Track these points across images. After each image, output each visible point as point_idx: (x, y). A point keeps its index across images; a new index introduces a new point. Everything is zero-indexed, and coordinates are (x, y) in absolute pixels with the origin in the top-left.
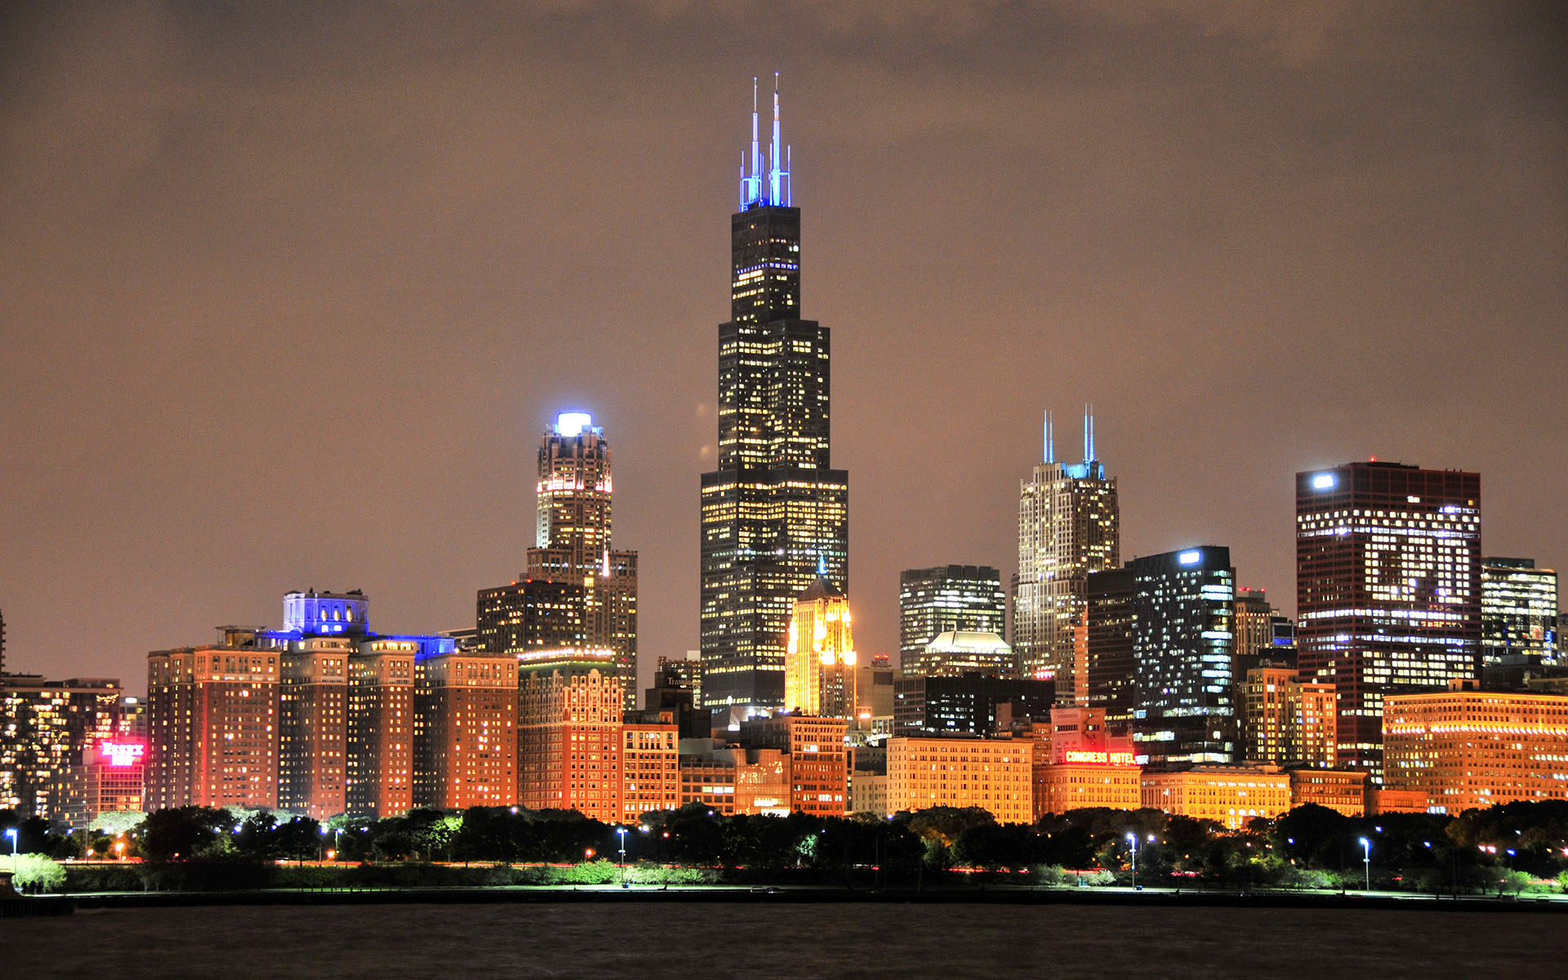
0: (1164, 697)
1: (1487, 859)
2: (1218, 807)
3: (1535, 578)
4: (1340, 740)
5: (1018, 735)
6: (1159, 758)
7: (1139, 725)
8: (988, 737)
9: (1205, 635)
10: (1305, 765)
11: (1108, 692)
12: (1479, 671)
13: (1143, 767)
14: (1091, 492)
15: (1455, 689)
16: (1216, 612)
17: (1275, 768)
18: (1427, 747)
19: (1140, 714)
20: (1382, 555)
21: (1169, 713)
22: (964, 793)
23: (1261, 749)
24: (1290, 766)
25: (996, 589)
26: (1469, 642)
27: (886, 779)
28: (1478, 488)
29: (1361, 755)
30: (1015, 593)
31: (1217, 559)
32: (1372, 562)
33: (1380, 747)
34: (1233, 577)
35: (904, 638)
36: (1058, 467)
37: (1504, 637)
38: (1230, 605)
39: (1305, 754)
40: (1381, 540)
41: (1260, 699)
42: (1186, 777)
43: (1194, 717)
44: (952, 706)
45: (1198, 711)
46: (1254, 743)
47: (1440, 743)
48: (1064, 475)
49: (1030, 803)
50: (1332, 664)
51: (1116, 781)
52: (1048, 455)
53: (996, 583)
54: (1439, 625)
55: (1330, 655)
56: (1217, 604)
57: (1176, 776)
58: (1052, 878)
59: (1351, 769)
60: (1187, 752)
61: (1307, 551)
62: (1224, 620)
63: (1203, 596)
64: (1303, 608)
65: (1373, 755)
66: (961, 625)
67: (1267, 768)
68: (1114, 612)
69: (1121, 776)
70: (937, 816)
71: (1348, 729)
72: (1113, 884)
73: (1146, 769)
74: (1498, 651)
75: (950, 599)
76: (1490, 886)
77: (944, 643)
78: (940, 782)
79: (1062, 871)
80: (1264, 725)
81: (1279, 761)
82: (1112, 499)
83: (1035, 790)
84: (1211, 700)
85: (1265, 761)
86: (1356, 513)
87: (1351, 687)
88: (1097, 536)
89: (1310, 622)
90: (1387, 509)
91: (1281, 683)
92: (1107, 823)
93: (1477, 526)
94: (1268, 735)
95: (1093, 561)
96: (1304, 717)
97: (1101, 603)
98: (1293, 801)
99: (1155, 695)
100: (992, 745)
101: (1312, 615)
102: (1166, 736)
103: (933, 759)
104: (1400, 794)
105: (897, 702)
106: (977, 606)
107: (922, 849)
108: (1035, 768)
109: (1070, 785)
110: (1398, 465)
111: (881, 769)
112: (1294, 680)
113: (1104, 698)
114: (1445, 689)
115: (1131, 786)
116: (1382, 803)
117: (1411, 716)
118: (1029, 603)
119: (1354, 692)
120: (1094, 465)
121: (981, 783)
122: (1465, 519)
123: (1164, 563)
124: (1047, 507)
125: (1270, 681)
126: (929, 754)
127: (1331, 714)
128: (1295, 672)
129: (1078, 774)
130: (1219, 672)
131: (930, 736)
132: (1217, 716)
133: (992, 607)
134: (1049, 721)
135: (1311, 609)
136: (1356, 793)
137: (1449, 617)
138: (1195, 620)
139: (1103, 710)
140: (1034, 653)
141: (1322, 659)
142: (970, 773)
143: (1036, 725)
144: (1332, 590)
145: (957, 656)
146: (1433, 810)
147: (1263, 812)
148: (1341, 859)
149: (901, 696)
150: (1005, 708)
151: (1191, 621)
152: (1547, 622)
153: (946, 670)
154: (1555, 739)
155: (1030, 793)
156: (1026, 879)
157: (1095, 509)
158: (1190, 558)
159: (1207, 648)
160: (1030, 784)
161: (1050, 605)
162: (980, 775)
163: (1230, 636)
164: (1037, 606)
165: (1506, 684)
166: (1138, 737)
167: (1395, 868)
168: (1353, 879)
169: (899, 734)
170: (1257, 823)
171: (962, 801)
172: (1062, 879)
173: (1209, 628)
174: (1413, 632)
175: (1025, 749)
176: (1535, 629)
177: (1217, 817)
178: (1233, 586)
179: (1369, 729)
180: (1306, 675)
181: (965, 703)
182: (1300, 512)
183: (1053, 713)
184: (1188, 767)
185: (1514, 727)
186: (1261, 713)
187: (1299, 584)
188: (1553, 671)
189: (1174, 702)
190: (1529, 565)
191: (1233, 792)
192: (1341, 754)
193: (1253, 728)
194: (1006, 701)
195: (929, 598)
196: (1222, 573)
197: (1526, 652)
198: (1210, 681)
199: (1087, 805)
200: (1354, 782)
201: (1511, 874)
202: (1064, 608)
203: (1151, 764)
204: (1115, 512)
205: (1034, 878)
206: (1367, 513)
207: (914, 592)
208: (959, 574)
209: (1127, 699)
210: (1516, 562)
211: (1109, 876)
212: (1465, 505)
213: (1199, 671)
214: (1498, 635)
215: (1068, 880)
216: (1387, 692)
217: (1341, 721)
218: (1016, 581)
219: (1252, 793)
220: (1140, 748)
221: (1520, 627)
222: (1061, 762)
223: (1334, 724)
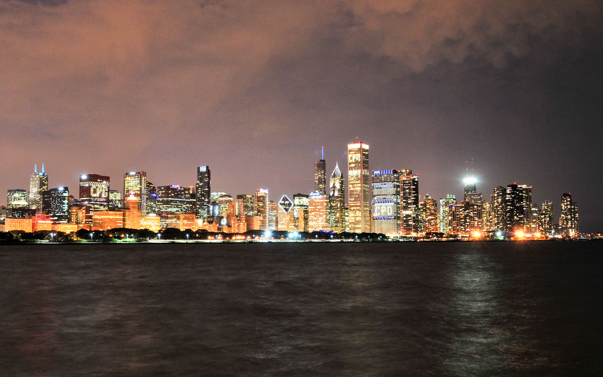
0: (56, 212)
1: (111, 237)
2: (65, 230)
3: (118, 193)
4: (86, 219)
5: (29, 218)
6: (55, 222)
7: (51, 216)
8: (24, 218)
9: (63, 202)
10: (80, 223)
11: (46, 211)
12: (108, 208)
13: (52, 223)
14: (43, 177)
15: (105, 211)
16: (65, 198)
17: (75, 224)
18: (100, 220)
19: (52, 215)
20: (94, 189)
21: (57, 215)
22: (19, 228)
23: (72, 220)
24: (77, 223)
25: (25, 193)
26: (107, 203)
27: (5, 225)
28: (109, 179)
29: (89, 221)
30: (29, 194)
31: (66, 189)
32: (92, 190)
33: (92, 220)
34: (69, 192)
35: (8, 202)
36: (37, 173)
37: (112, 203)
38: (68, 197)
39: (80, 221)
40: (94, 187)
41: (73, 212)
42: (59, 225)
43: (61, 215)
44: (17, 213)
45: (62, 214)
46: (71, 219)
47: (102, 219)
48: (38, 175)
49: (32, 229)
50: (85, 207)
51: (47, 226)
52: (36, 171)
53: (26, 193)
54: (102, 201)
55: (84, 205)
56: (66, 197)
57: (58, 225)
58: (37, 241)
59: (87, 223)
60: (59, 221)
61: (81, 188)
62: (67, 199)
63: (63, 195)
64: (80, 197)
65: (91, 221)
66: (19, 199)
67: (73, 223)
68: (47, 198)
69: (48, 225)
70: (14, 231)
71: (87, 217)
72: (48, 242)
73: (53, 224)
74: (111, 205)
75: (17, 195)
76: (111, 241)
77: (16, 202)
78: (15, 226)
79: (39, 240)
80: (73, 217)
81: (75, 222)
82: (47, 179)
83: (32, 227)
84: (64, 212)
85: (73, 222)
86: (90, 182)
87: (88, 210)
88: (44, 185)
89: (81, 200)
90: (95, 182)
91: (76, 210)
92: (46, 233)
93: (109, 185)
94: (73, 219)
95: (43, 189)
96: (80, 215)
97: (45, 196)
98: (78, 229)
99: (54, 211)
100: (25, 220)
101: (82, 199)
102: (56, 218)
103: (14, 222)
104: (96, 228)
105: (7, 213)
106: (22, 196)
107: (13, 236)
108: (33, 224)
109: (39, 226)
110: (96, 175)
111: (4, 224)
112: (78, 209)
113: (45, 212)
114: (103, 211)
115: (50, 227)
116: (92, 229)
117: (98, 215)
118: (31, 196)
119: (88, 211)
120: (44, 173)
121: (22, 226)
122: (107, 184)
123: (56, 190)
124: (35, 180)
125: (74, 209)
126: (13, 221)
127: (84, 215)
128: (79, 208)
129: (40, 225)
130: (66, 207)
131: (13, 218)
132: (65, 215)
133: (25, 197)
134: (35, 216)
135: (81, 198)
136: (88, 227)
137: (104, 199)
138: (62, 199)
139: (45, 214)
140: (32, 204)
141: (83, 206)
142: (21, 225)
143: (32, 217)
144: (85, 195)
145: (18, 205)
146: (100, 230)
147: (73, 231)
148: (88, 237)
149: (7, 211)
150: (27, 214)
151: (61, 199)
152: (119, 200)
153: (16, 207)
154: (120, 219)
155: (32, 228)
156: (32, 242)
157: (44, 180)
158: (61, 189)
159: (64, 204)
160: (32, 226)
161: (35, 196)
162: (23, 225)
163: (68, 202)
164: (33, 197)
165: (113, 210)
166: (51, 218)
167: (96, 239)
168: (89, 241)
169: (7, 218)
170: (72, 232)
171: (19, 229)
172: (39, 241)
173: (64, 200)
174: (98, 202)
175: (31, 220)
176: (117, 201)
177: (65, 232)
178: (69, 193)
179: (90, 217)
180: (80, 208)
181: (20, 213)
182: (80, 182)
183: (36, 214)
184: (60, 223)
185: (114, 217)
186: (73, 215)
187: (80, 194)
188: (120, 208)
189: (58, 213)
190: (117, 191)
191: (68, 227)
192: (86, 221)
193: (71, 217)
194: (27, 212)
195: (13, 195)
196: (67, 191)
197: (116, 205)
198: (64, 209)
199: (42, 230)
200: (88, 226)
201: (115, 239)
202: (38, 197)
203: (53, 223)
204: (48, 181)
205: (34, 241)
206: (91, 182)
207: (10, 193)
208: (18, 190)
209: (49, 212)
210: (114, 191)
211: (48, 241)
212: (107, 182)
213: (62, 207)
214: (111, 202)
215: (40, 242)
216: (94, 211)
217: (86, 216)
218: (29, 192)
219: (71, 228)
220: (51, 220)
221: (115, 201)
222: (37, 223)
223: (85, 216)
